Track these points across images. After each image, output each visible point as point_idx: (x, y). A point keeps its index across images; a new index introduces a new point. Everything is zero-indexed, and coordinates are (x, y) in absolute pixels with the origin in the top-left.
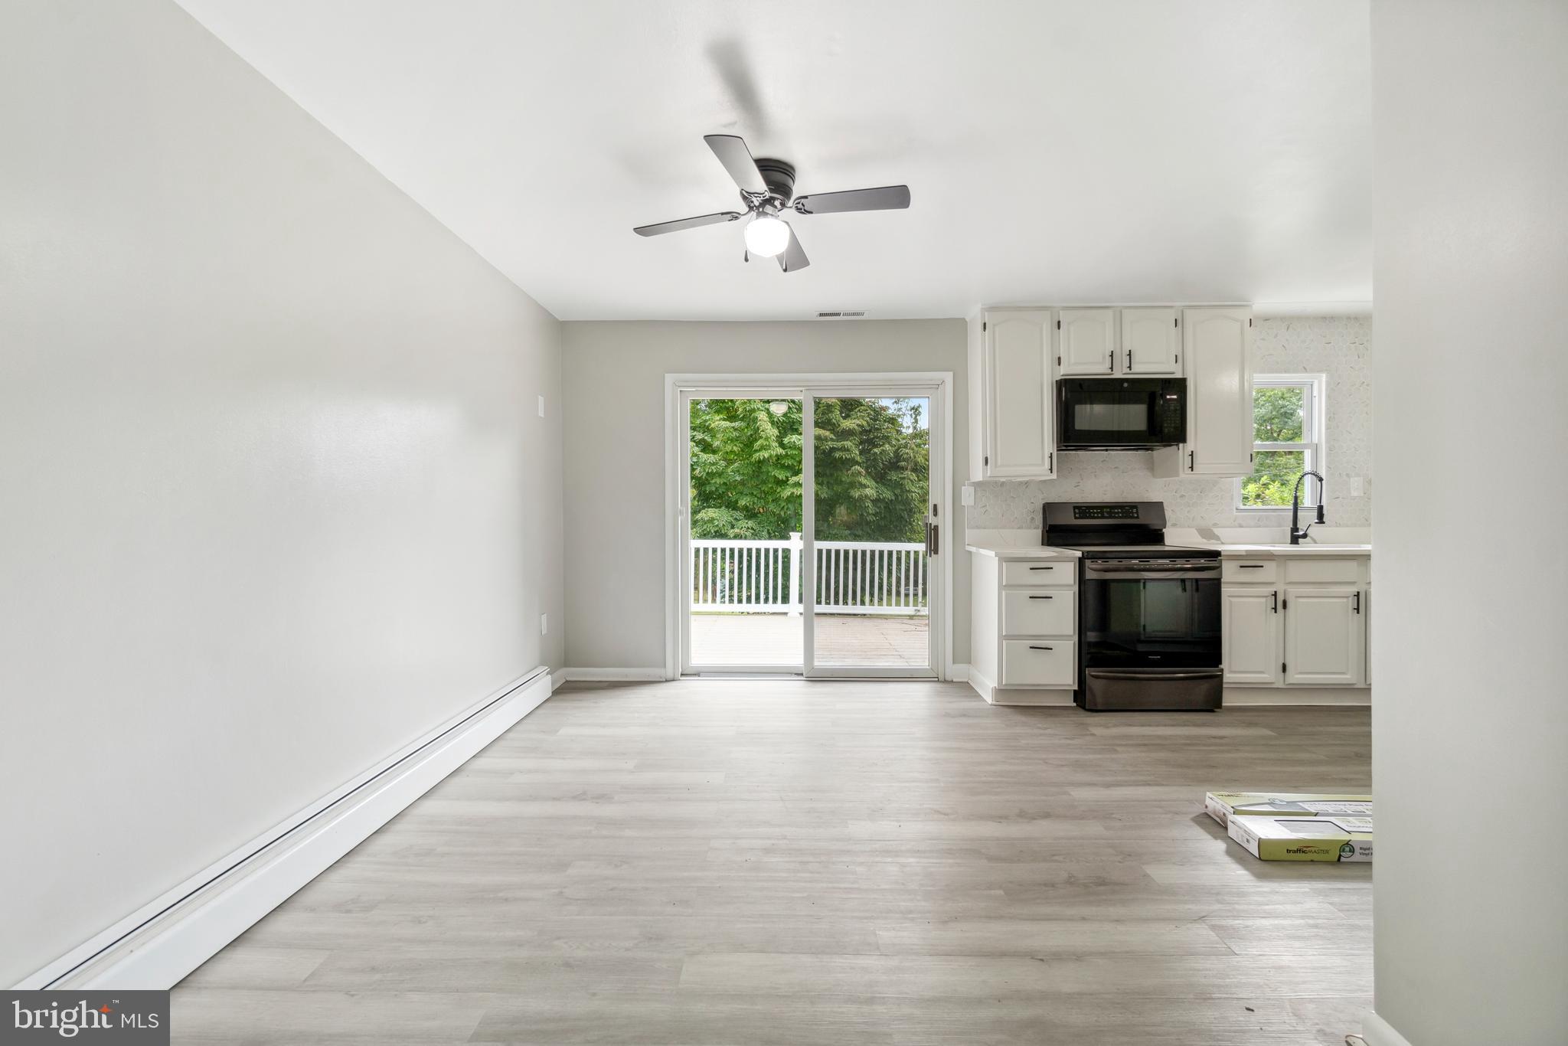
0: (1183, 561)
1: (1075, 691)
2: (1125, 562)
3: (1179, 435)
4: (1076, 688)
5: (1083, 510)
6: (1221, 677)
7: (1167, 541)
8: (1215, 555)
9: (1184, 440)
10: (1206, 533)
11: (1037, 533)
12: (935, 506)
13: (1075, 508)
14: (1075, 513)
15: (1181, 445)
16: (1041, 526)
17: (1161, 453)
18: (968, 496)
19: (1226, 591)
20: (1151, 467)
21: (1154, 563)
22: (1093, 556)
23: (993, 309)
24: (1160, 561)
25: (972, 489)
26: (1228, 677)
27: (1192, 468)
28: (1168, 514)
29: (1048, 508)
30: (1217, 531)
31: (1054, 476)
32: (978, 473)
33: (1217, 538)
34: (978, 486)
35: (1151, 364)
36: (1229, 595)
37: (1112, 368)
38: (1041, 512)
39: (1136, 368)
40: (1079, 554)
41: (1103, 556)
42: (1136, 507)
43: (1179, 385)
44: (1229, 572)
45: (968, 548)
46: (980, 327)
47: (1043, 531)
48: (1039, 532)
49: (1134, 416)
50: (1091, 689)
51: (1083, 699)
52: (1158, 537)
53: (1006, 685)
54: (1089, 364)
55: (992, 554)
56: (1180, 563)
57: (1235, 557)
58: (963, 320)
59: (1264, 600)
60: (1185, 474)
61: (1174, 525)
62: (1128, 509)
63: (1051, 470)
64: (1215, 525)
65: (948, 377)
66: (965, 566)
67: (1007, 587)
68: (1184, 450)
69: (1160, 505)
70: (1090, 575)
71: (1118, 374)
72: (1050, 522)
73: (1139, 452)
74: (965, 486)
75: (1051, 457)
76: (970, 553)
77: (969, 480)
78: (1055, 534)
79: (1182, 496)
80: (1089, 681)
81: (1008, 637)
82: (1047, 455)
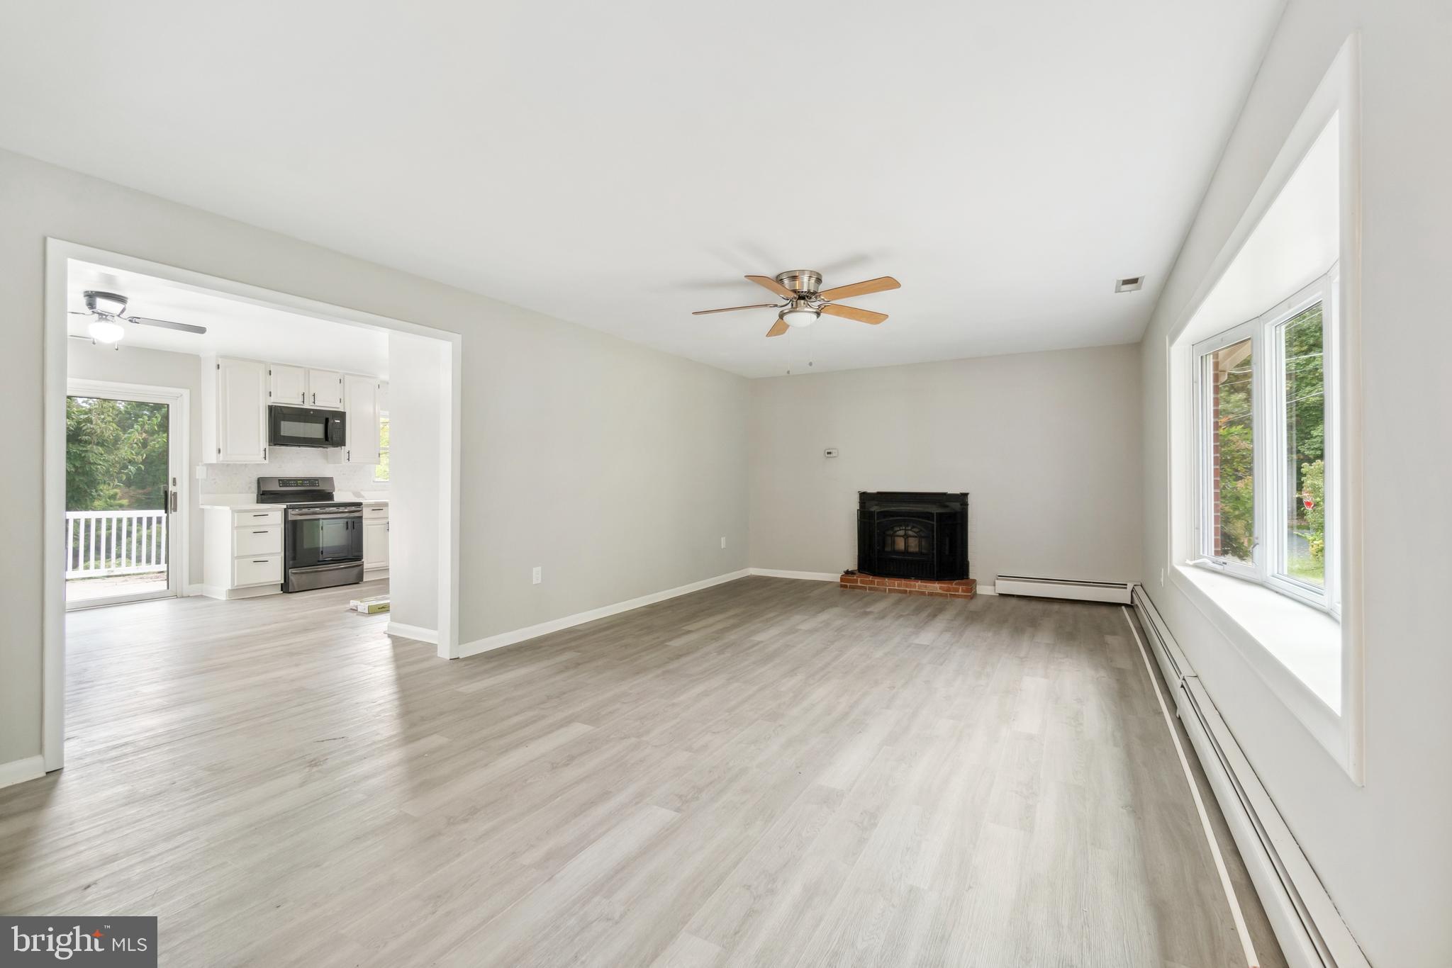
0: (343, 508)
1: (282, 584)
2: (312, 510)
3: (341, 442)
4: (283, 582)
5: (284, 482)
6: (362, 565)
7: (335, 499)
8: (359, 504)
9: (345, 445)
10: (357, 494)
11: (254, 496)
12: (174, 479)
13: (279, 480)
14: (280, 484)
15: (343, 447)
16: (256, 491)
17: (331, 450)
18: (200, 473)
19: (365, 522)
20: (326, 457)
21: (328, 510)
22: (293, 508)
23: (225, 357)
24: (331, 509)
25: (205, 468)
26: (366, 566)
27: (349, 459)
28: (336, 484)
29: (260, 481)
30: (362, 493)
31: (267, 462)
32: (211, 457)
33: (363, 497)
34: (210, 466)
35: (326, 402)
36: (366, 523)
37: (303, 402)
38: (256, 485)
39: (316, 404)
40: (285, 507)
41: (300, 507)
42: (317, 480)
43: (342, 415)
44: (366, 513)
45: (202, 507)
46: (215, 367)
47: (257, 495)
48: (255, 495)
49: (316, 430)
50: (291, 581)
51: (286, 588)
52: (329, 496)
53: (237, 586)
54: (289, 397)
55: (227, 508)
56: (341, 509)
57: (369, 505)
58: (198, 356)
59: (383, 526)
60: (344, 462)
61: (339, 490)
62: (313, 481)
63: (265, 458)
64: (362, 490)
65: (186, 393)
66: (198, 518)
67: (237, 528)
68: (344, 450)
69: (331, 479)
70: (291, 518)
71: (306, 406)
72: (263, 489)
73: (319, 449)
74: (198, 465)
75: (265, 450)
76: (203, 509)
77: (202, 462)
78: (265, 496)
79: (343, 474)
80: (292, 578)
81: (238, 557)
82: (262, 449)
